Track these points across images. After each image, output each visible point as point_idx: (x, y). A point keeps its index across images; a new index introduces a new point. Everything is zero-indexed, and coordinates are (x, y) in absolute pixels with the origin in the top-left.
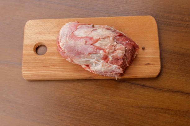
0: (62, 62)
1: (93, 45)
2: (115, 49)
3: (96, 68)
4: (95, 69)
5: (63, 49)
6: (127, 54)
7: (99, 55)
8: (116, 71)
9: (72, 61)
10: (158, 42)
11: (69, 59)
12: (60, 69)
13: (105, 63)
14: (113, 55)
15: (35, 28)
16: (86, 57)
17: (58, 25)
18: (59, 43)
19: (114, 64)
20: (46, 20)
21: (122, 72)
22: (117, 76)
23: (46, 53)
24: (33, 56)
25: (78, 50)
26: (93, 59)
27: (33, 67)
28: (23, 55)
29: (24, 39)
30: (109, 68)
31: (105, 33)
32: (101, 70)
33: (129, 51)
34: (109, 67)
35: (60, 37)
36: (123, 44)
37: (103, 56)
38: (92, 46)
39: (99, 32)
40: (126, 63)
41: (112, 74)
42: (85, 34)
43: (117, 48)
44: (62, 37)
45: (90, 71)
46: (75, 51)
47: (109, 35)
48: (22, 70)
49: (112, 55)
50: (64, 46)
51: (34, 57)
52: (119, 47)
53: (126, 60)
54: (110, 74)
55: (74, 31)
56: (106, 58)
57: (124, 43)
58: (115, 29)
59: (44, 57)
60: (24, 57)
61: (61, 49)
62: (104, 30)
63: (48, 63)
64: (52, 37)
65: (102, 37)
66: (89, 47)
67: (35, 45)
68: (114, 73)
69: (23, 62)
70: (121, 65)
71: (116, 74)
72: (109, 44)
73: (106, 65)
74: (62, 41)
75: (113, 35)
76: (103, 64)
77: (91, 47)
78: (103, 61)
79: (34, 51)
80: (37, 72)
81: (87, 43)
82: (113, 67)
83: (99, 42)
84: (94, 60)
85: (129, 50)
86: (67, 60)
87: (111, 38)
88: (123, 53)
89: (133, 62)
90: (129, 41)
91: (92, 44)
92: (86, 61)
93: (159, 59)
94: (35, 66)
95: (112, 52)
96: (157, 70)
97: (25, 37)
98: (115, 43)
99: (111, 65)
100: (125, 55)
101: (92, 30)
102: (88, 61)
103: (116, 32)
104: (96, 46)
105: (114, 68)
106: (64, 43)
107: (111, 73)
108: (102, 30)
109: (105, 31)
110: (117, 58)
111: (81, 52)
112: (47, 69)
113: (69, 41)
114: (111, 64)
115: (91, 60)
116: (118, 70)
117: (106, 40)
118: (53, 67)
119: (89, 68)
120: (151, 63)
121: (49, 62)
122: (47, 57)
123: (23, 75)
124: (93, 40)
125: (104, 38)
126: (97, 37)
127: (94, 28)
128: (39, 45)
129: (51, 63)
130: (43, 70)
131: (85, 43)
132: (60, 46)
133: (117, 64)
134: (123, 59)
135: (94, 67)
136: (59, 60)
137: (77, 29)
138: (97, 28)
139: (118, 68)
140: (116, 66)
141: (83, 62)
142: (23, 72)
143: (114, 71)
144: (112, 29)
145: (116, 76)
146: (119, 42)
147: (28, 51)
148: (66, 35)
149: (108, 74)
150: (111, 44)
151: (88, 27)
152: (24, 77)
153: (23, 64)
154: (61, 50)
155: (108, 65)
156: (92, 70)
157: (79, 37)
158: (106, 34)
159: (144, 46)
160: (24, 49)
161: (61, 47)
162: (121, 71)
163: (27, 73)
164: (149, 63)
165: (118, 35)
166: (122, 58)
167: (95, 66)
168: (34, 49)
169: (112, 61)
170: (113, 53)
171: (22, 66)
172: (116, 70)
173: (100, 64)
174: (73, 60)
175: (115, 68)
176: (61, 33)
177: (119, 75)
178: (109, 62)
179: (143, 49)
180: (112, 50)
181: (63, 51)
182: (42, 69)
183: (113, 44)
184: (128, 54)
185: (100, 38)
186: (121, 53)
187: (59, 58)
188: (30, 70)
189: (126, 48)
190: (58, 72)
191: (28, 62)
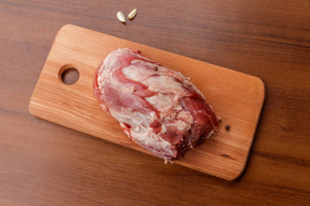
0: (94, 107)
1: (144, 99)
2: (176, 116)
3: (138, 135)
4: (136, 136)
5: (99, 88)
6: (193, 131)
7: (148, 117)
8: (167, 152)
9: (108, 110)
10: (255, 125)
11: (103, 106)
12: (87, 115)
13: (153, 134)
14: (170, 124)
15: (73, 39)
16: (128, 113)
17: (109, 46)
18: (97, 76)
19: (166, 140)
20: (94, 32)
21: (175, 157)
22: (167, 159)
23: (76, 84)
24: (54, 81)
25: (120, 98)
26: (139, 120)
27: (49, 99)
28: (41, 75)
29: (51, 51)
30: (158, 143)
31: (170, 86)
32: (144, 141)
33: (199, 128)
34: (157, 141)
35: (102, 67)
36: (192, 113)
37: (153, 122)
38: (141, 100)
39: (160, 81)
40: (188, 143)
41: (159, 153)
42: (138, 77)
43: (180, 116)
44: (105, 68)
45: (129, 137)
46: (116, 98)
47: (175, 92)
48: (32, 98)
49: (167, 125)
50: (103, 83)
51: (56, 84)
52: (184, 116)
53: (190, 139)
54: (156, 152)
55: (124, 67)
56: (156, 126)
57: (195, 111)
58: (191, 83)
59: (70, 89)
60: (41, 79)
61: (98, 86)
62: (171, 79)
63: (72, 100)
64: (93, 63)
65: (161, 91)
66: (137, 100)
67: (64, 66)
68: (164, 153)
69: (37, 86)
70: (177, 145)
71: (166, 156)
72: (169, 107)
73: (153, 137)
74: (102, 74)
75: (181, 94)
76: (150, 133)
77: (140, 102)
78: (152, 129)
79: (59, 74)
80: (52, 109)
81: (137, 93)
82: (164, 144)
83: (154, 97)
84: (138, 123)
85: (200, 125)
86: (101, 105)
87: (176, 98)
88: (187, 127)
89: (202, 144)
90: (204, 111)
91: (142, 97)
92: (127, 119)
93: (246, 154)
94: (51, 98)
95: (169, 120)
96: (236, 170)
97: (53, 48)
98: (180, 108)
99: (162, 140)
100: (190, 131)
101: (151, 74)
102: (130, 120)
103: (188, 90)
104: (147, 103)
105: (165, 146)
106: (105, 78)
107: (159, 151)
108: (167, 79)
109: (171, 83)
110: (175, 133)
111: (123, 103)
112: (67, 109)
113: (112, 79)
114: (162, 138)
115: (134, 120)
116: (170, 151)
117: (167, 97)
118: (77, 109)
119: (130, 131)
120: (232, 155)
121: (74, 99)
122: (73, 91)
123: (30, 106)
124: (146, 91)
125: (165, 94)
126: (154, 88)
127: (156, 73)
128: (70, 67)
129: (78, 102)
130: (62, 109)
131: (134, 92)
132: (97, 81)
133: (171, 141)
134: (184, 137)
135: (136, 133)
136: (90, 102)
137: (129, 64)
138: (160, 74)
139: (170, 148)
140: (168, 144)
141: (122, 118)
142: (31, 102)
143: (163, 150)
144: (186, 81)
145: (165, 158)
146: (186, 108)
147: (50, 72)
148: (110, 68)
149: (153, 151)
150: (172, 107)
151: (148, 68)
152: (30, 110)
153: (36, 89)
154: (96, 88)
155: (157, 138)
156: (132, 136)
157: (127, 79)
158: (170, 88)
159: (229, 124)
160: (45, 67)
161: (99, 83)
162: (174, 155)
163: (36, 105)
164: (228, 154)
165: (189, 95)
166: (182, 134)
167: (138, 132)
168: (60, 71)
169: (165, 133)
170: (171, 122)
171: (34, 92)
172: (167, 150)
173: (145, 132)
174: (110, 110)
175: (167, 147)
176: (106, 61)
177: (170, 158)
178: (160, 133)
179: (228, 128)
180: (170, 117)
181: (99, 90)
182: (61, 107)
183: (175, 108)
184: (196, 131)
185: (158, 92)
186: (183, 126)
187: (91, 98)
188: (43, 101)
189: (194, 120)
190: (83, 120)
191: (44, 88)
